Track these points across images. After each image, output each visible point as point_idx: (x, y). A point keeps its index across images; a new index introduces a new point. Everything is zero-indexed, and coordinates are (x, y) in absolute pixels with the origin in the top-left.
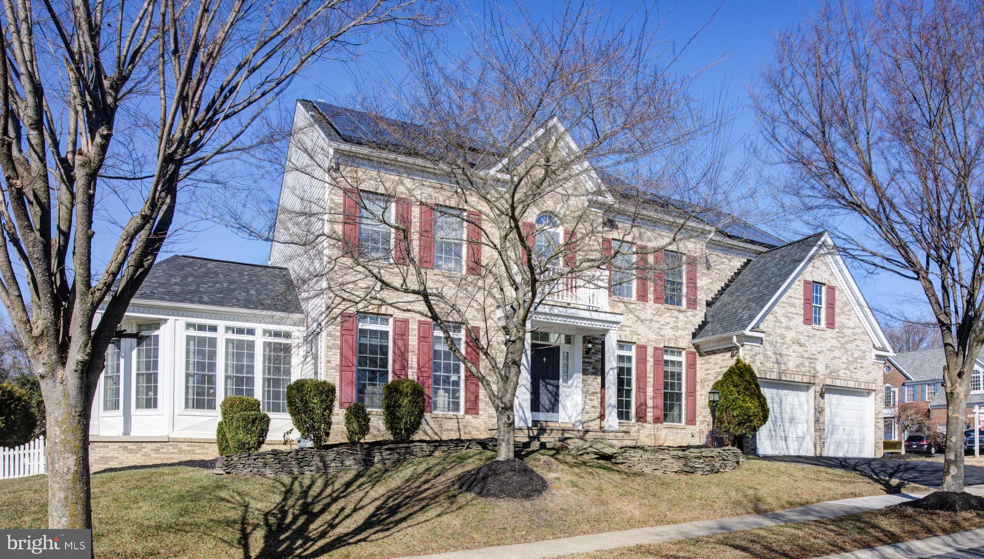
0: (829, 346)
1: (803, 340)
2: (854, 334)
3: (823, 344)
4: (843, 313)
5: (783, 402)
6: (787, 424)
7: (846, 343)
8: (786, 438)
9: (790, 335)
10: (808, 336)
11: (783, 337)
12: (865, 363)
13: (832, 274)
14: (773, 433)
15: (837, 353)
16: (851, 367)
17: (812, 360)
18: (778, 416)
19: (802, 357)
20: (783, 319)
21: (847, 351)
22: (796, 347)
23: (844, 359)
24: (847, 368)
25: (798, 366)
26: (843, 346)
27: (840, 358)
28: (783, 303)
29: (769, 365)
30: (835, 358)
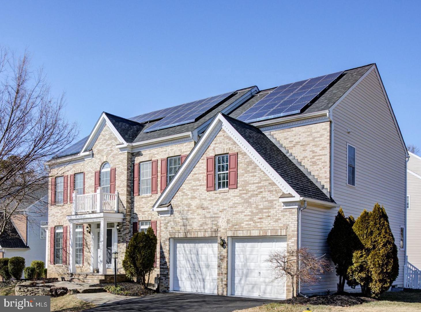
0: (231, 204)
1: (206, 204)
2: (260, 187)
3: (225, 204)
4: (247, 172)
5: (200, 253)
6: (204, 270)
7: (250, 197)
8: (204, 280)
9: (194, 203)
10: (211, 200)
11: (189, 205)
12: (272, 212)
13: (235, 143)
14: (193, 276)
15: (240, 208)
16: (256, 219)
17: (215, 218)
18: (196, 263)
19: (205, 217)
20: (189, 193)
21: (250, 204)
22: (200, 211)
23: (248, 212)
24: (251, 220)
25: (201, 225)
26: (247, 201)
27: (242, 212)
28: (189, 180)
29: (178, 228)
30: (237, 213)
